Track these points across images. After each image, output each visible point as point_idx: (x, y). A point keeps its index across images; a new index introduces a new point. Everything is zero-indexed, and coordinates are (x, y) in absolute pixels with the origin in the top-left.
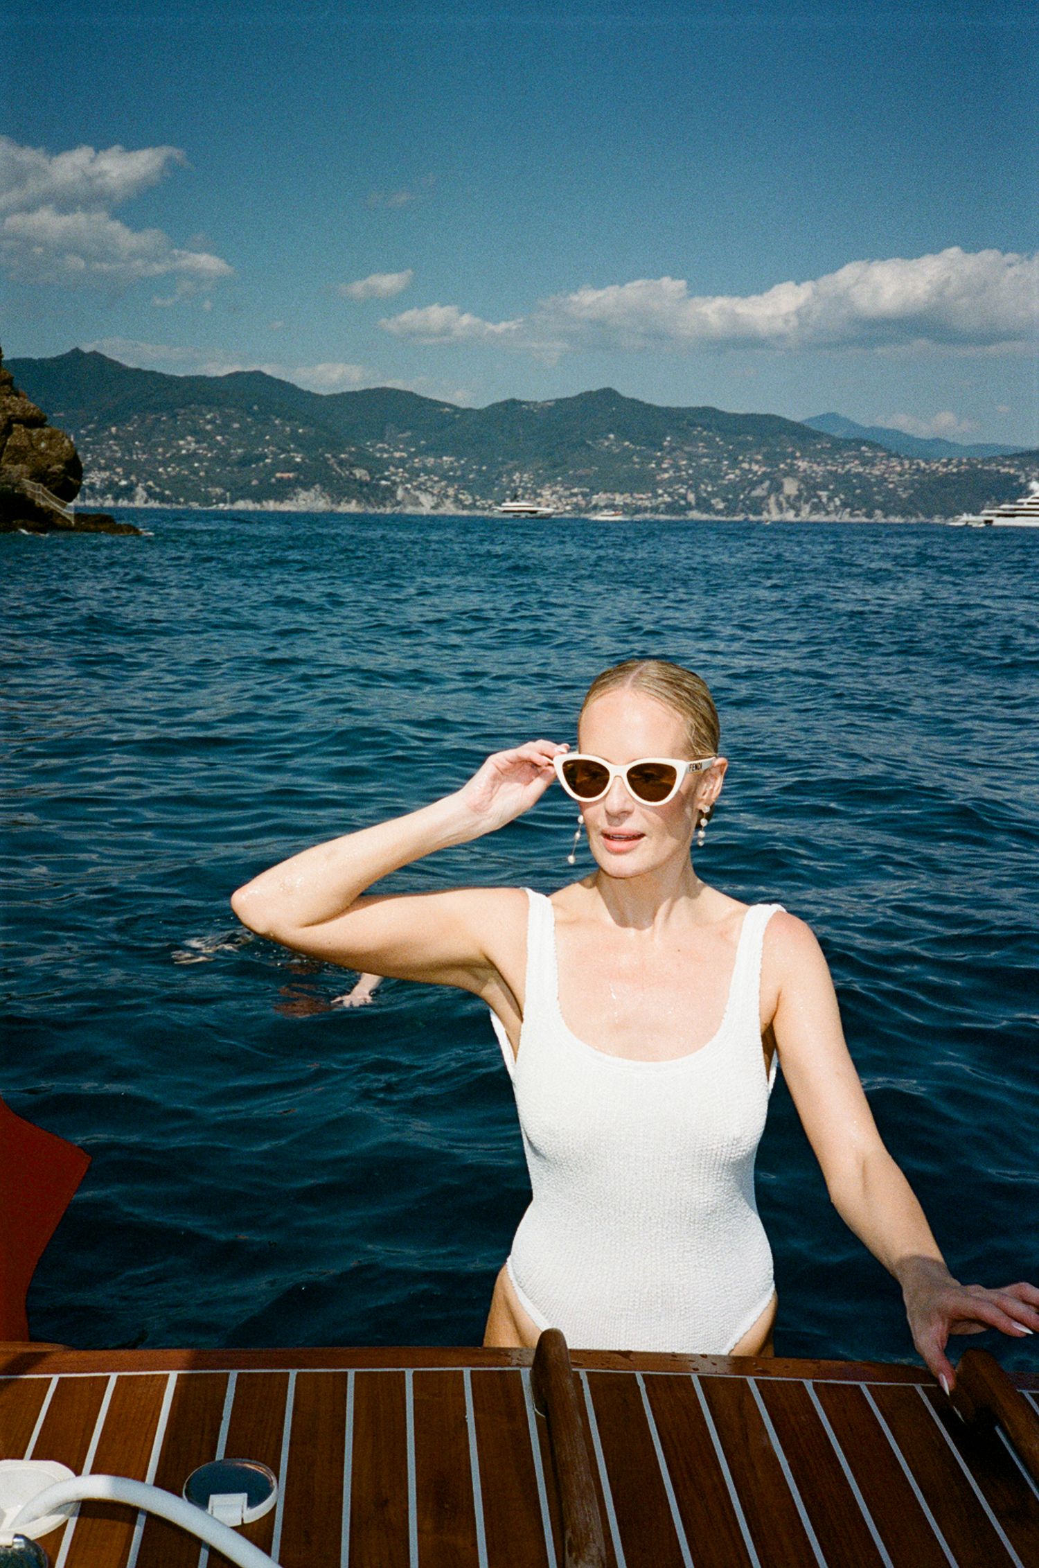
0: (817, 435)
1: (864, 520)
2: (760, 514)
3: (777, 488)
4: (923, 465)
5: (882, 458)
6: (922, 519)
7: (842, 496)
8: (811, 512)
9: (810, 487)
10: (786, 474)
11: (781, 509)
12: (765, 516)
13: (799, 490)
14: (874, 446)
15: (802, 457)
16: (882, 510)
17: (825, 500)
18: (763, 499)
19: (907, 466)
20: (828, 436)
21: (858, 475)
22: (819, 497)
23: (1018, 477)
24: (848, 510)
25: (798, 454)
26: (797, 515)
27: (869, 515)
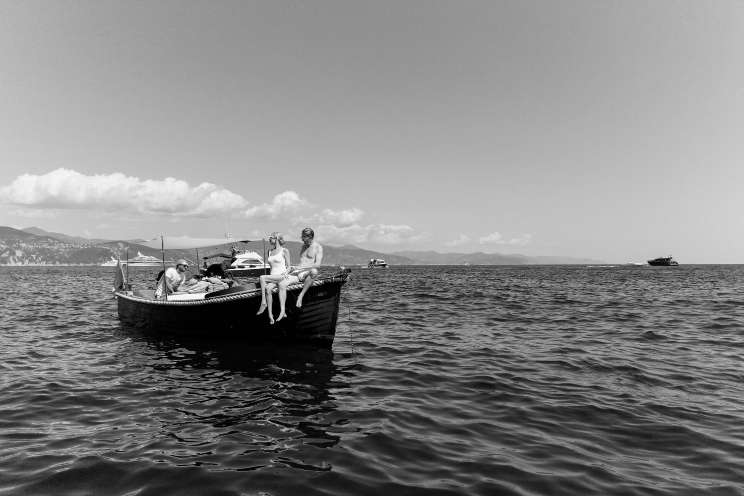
0: (28, 235)
1: (52, 265)
2: (7, 264)
3: (13, 253)
4: (73, 245)
5: (57, 243)
6: (75, 264)
7: (42, 257)
8: (29, 263)
9: (27, 254)
10: (16, 249)
11: (15, 261)
12: (8, 265)
13: (23, 254)
14: (51, 238)
15: (23, 242)
16: (59, 262)
17: (34, 258)
18: (7, 258)
19: (67, 246)
20: (34, 235)
21: (48, 249)
22: (32, 257)
23: (110, 250)
24: (45, 262)
25: (21, 241)
26: (22, 264)
27: (54, 263)
